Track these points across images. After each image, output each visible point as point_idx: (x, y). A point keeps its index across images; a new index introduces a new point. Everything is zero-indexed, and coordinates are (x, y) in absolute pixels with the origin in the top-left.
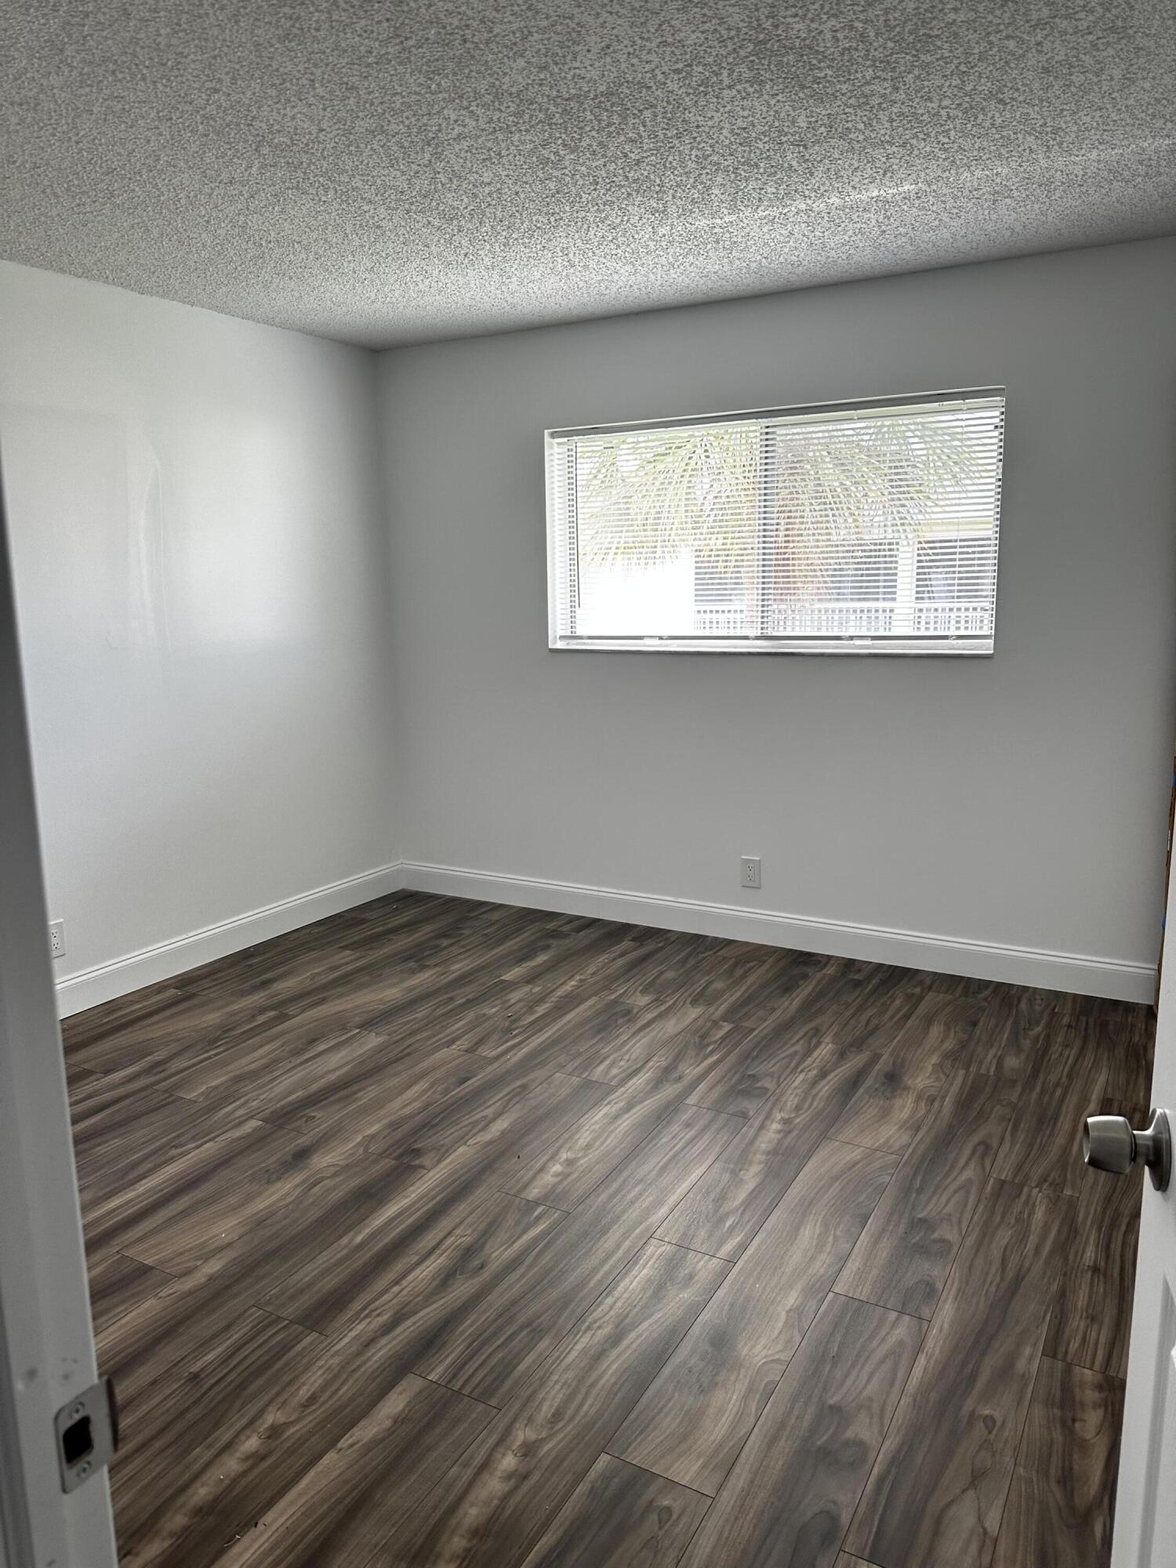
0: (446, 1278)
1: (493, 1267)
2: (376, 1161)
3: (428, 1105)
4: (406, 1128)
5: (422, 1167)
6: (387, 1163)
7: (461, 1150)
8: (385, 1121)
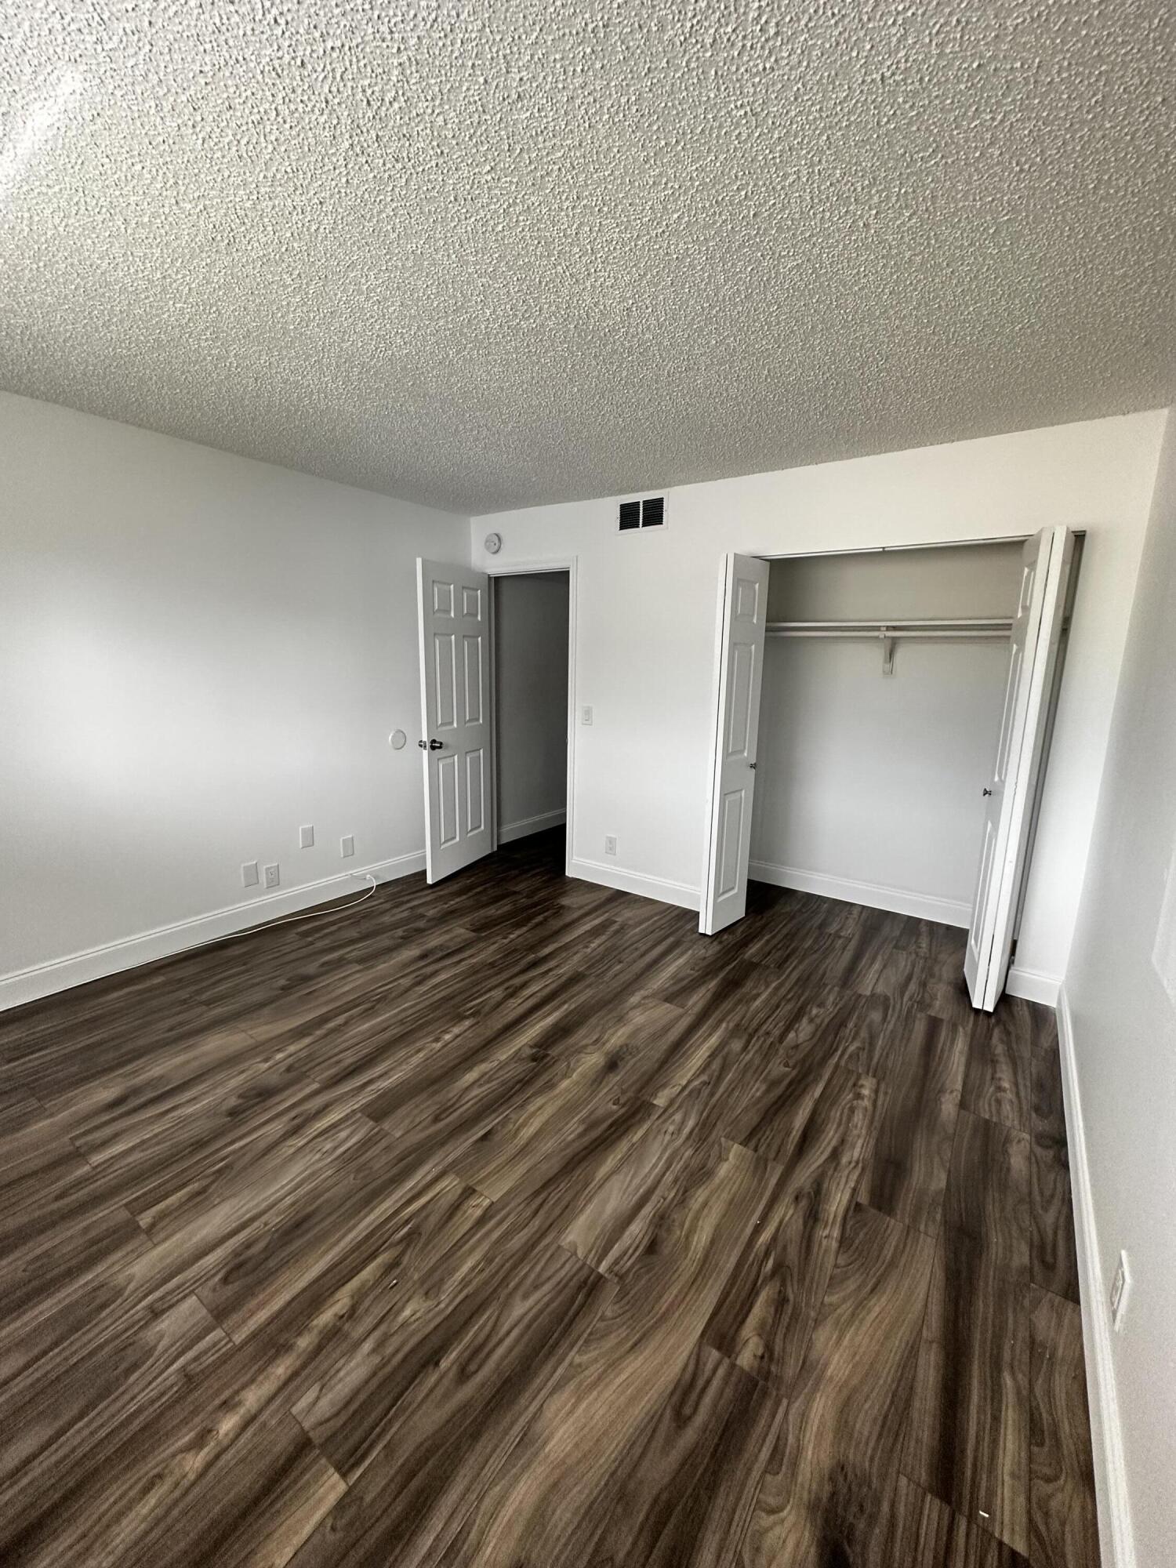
0: (524, 985)
1: (501, 988)
2: (561, 1054)
3: (522, 1106)
4: (540, 1083)
5: (531, 1047)
6: (554, 1052)
7: (504, 1057)
8: (557, 1091)
